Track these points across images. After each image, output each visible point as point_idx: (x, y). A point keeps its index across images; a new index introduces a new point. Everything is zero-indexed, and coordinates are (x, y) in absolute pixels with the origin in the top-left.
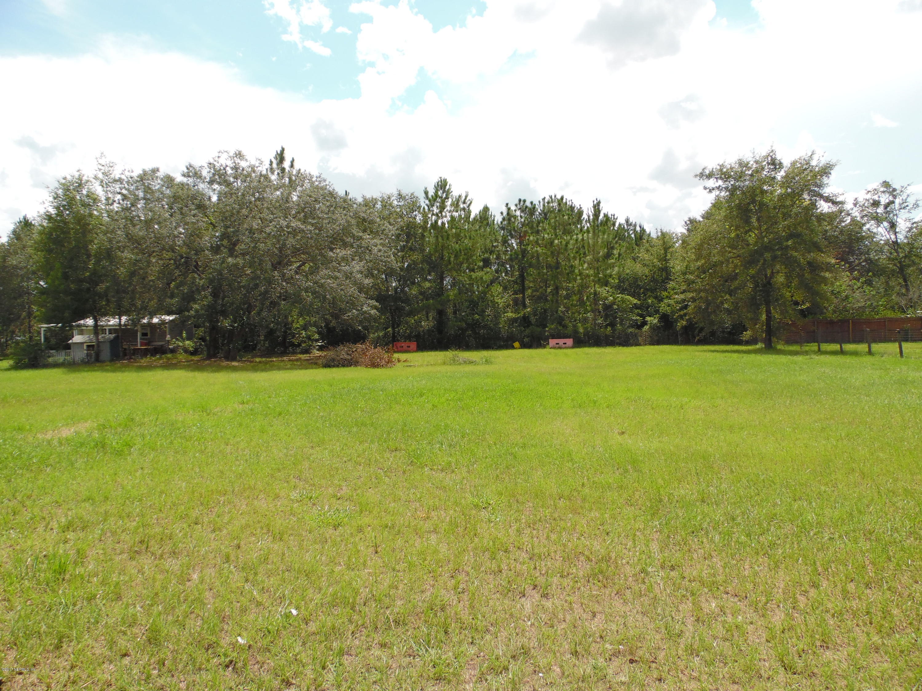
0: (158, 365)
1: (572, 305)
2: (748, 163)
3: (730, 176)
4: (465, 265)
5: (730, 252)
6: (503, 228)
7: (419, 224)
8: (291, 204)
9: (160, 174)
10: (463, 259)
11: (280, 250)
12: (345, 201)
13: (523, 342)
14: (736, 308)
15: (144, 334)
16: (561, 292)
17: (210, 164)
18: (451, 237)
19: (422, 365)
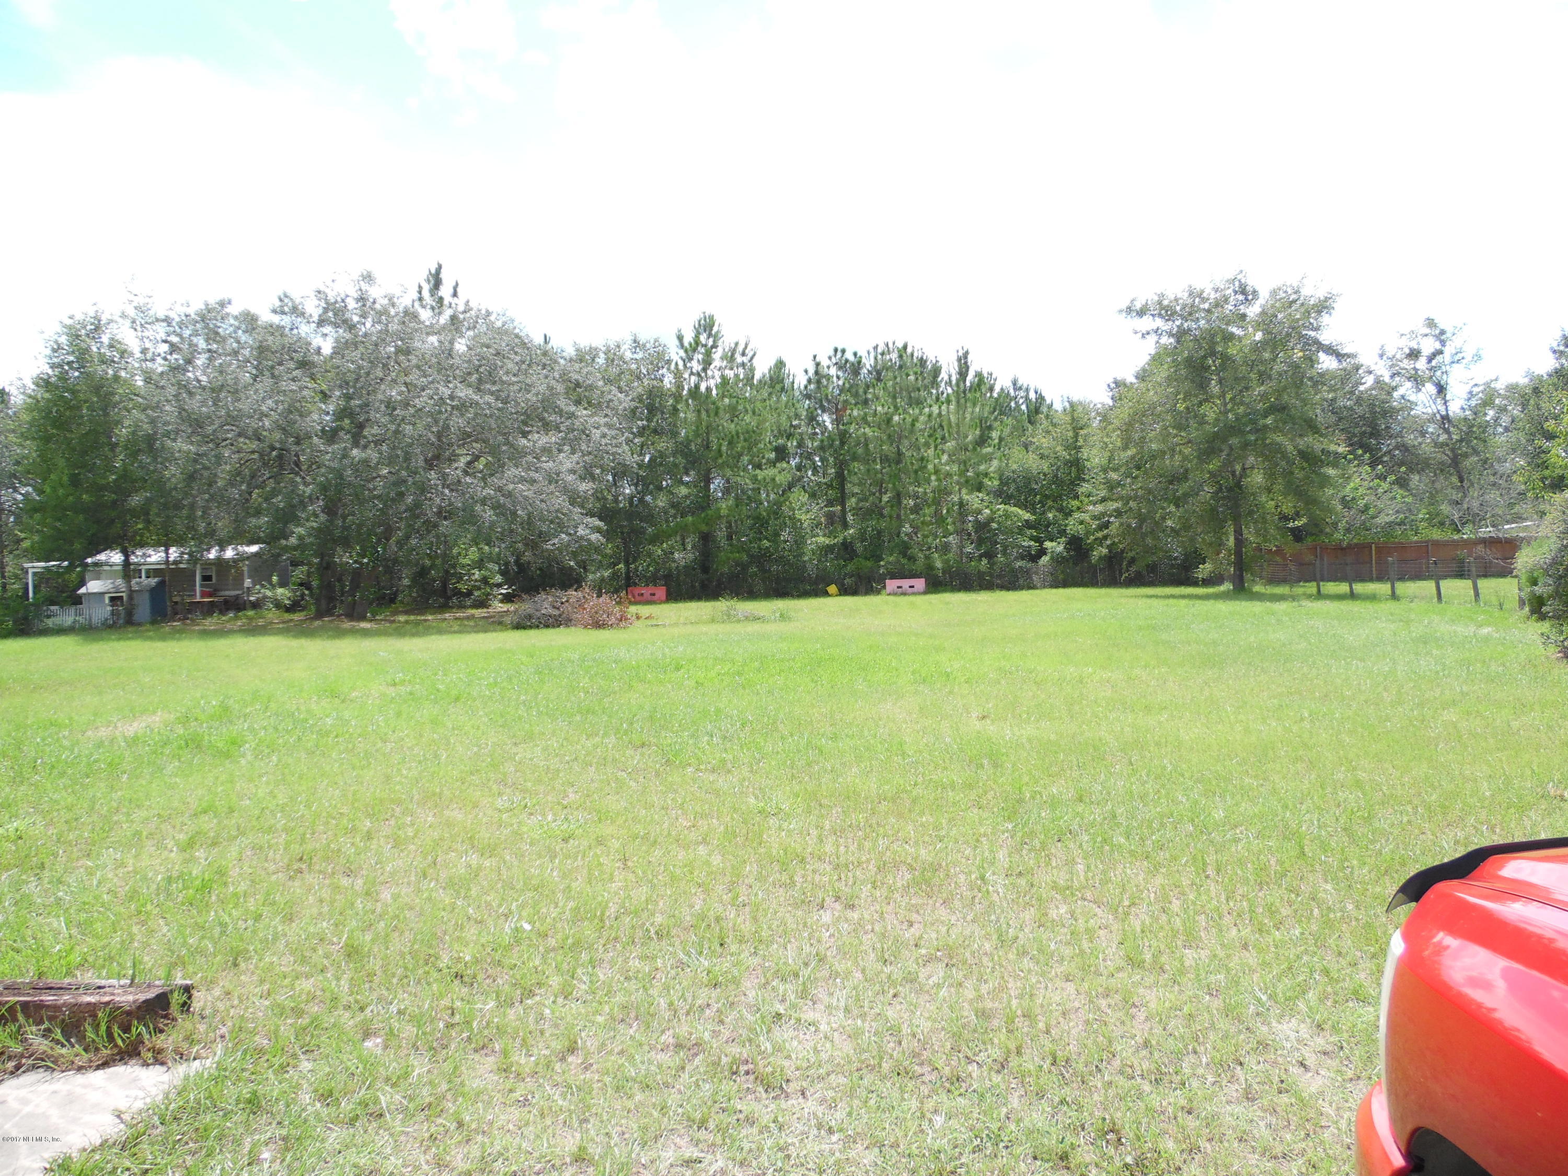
0: (235, 628)
1: (923, 523)
2: (1202, 292)
3: (1174, 313)
4: (746, 459)
5: (1176, 436)
6: (808, 397)
7: (669, 390)
8: (457, 361)
9: (234, 310)
10: (743, 447)
11: (439, 436)
12: (545, 354)
13: (843, 585)
14: (1186, 527)
15: (206, 578)
16: (905, 502)
17: (319, 292)
18: (721, 412)
19: (676, 624)
